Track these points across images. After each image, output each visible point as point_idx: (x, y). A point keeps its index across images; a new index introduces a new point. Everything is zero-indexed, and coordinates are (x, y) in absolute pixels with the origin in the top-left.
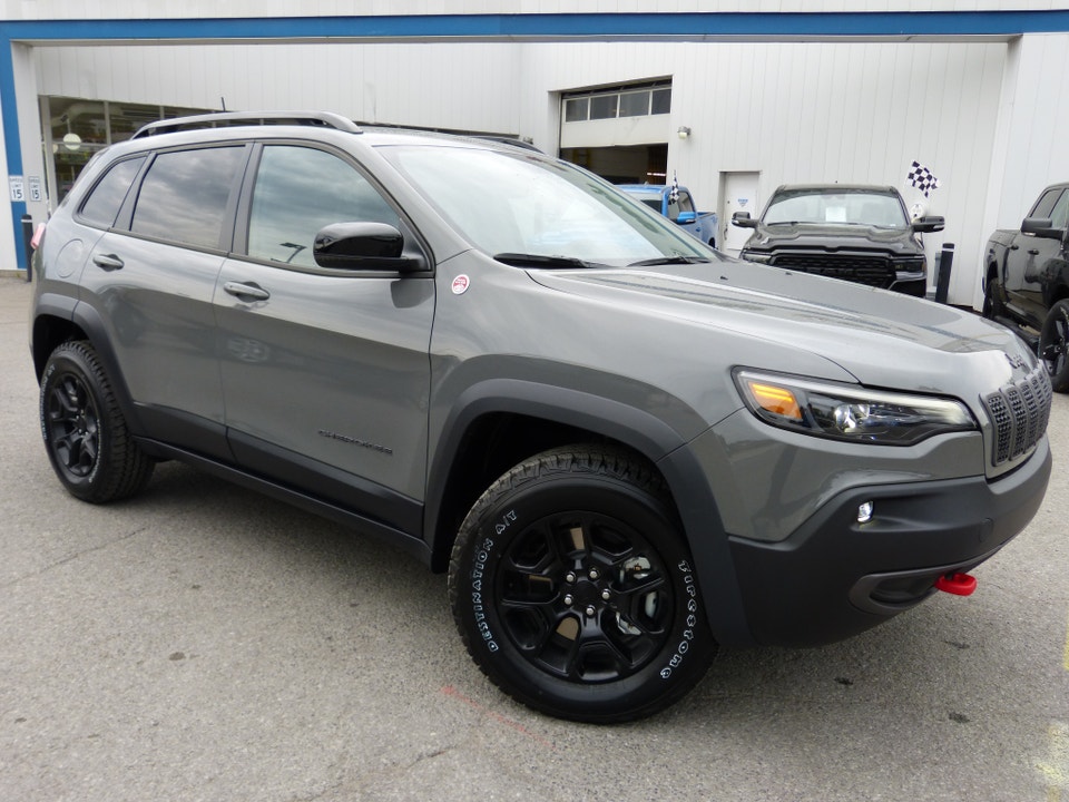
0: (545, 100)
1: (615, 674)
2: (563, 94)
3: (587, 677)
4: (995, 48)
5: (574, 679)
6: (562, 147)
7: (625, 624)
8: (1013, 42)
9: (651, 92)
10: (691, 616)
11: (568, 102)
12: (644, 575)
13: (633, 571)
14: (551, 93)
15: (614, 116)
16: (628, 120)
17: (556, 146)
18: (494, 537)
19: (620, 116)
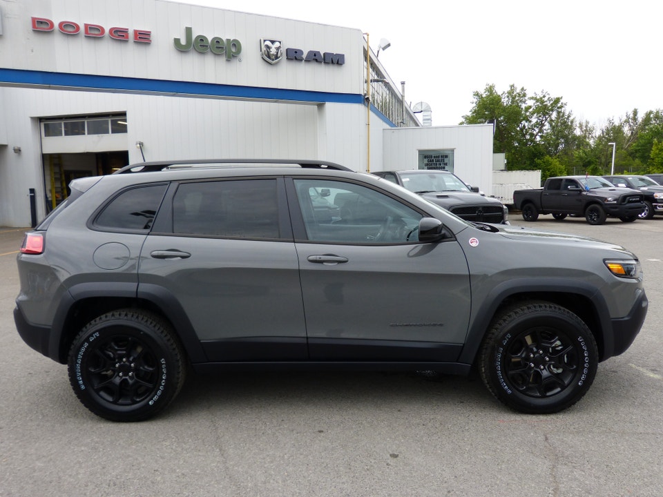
0: (29, 123)
1: (559, 389)
2: (41, 119)
3: (548, 394)
4: (311, 108)
5: (544, 396)
6: (44, 152)
7: (555, 369)
8: (320, 106)
9: (109, 120)
10: (586, 358)
11: (45, 124)
12: (560, 347)
13: (555, 347)
14: (32, 118)
15: (84, 134)
16: (95, 137)
17: (39, 152)
18: (503, 346)
19: (88, 134)
